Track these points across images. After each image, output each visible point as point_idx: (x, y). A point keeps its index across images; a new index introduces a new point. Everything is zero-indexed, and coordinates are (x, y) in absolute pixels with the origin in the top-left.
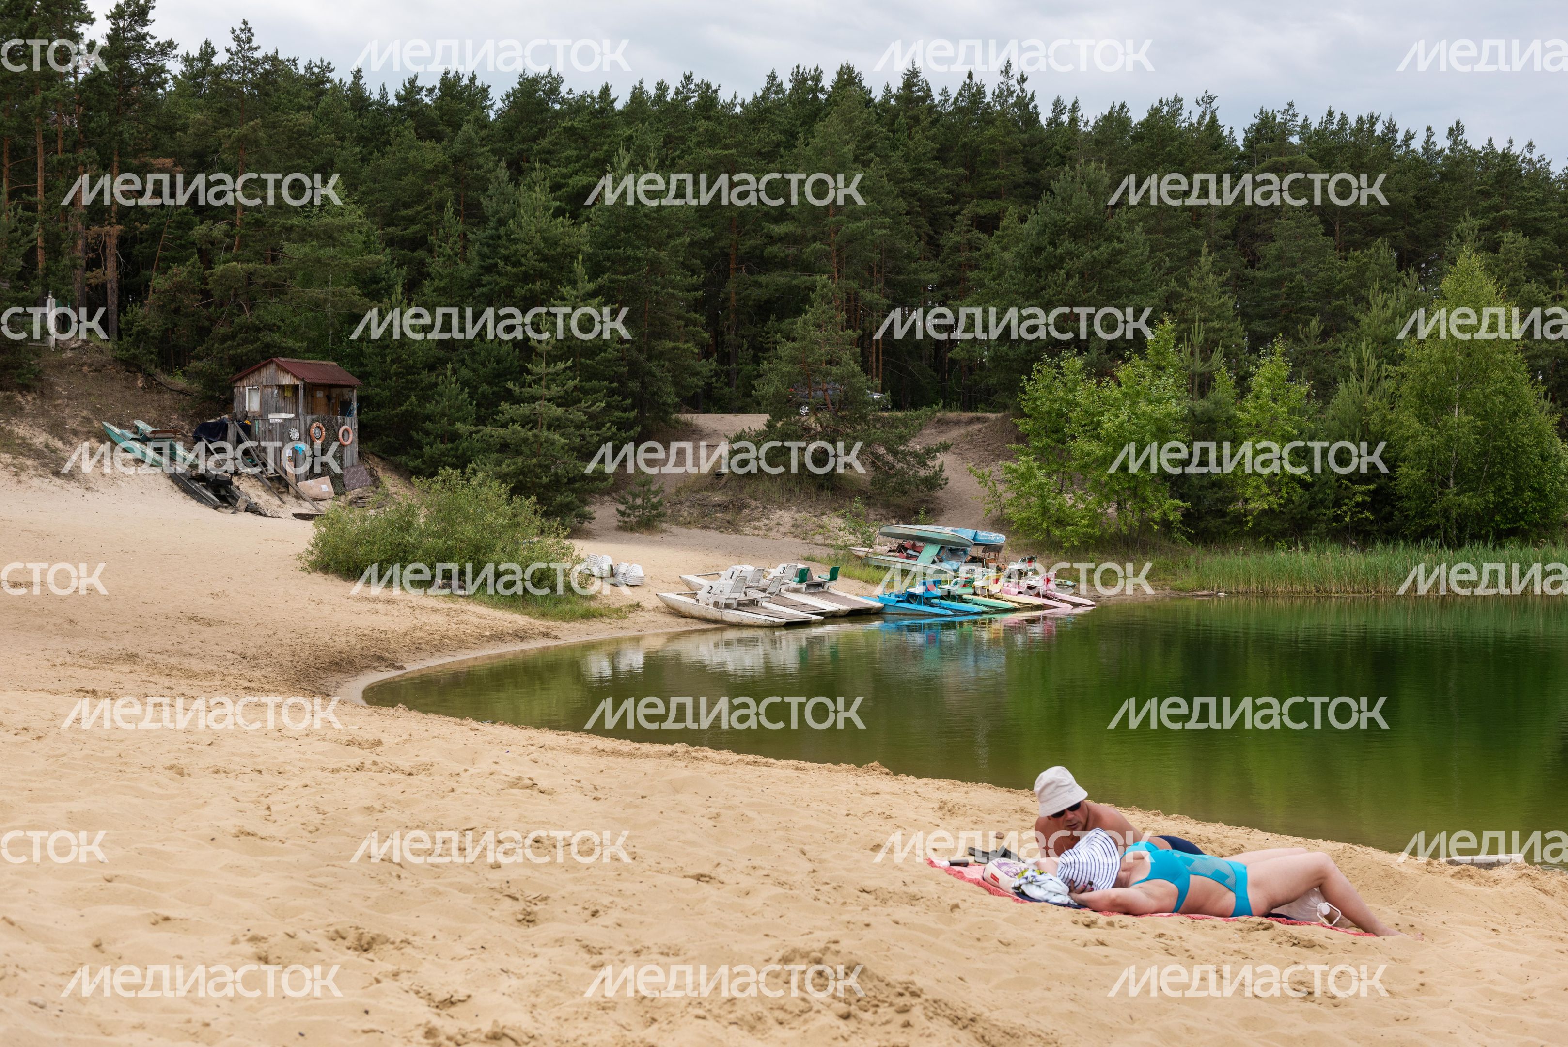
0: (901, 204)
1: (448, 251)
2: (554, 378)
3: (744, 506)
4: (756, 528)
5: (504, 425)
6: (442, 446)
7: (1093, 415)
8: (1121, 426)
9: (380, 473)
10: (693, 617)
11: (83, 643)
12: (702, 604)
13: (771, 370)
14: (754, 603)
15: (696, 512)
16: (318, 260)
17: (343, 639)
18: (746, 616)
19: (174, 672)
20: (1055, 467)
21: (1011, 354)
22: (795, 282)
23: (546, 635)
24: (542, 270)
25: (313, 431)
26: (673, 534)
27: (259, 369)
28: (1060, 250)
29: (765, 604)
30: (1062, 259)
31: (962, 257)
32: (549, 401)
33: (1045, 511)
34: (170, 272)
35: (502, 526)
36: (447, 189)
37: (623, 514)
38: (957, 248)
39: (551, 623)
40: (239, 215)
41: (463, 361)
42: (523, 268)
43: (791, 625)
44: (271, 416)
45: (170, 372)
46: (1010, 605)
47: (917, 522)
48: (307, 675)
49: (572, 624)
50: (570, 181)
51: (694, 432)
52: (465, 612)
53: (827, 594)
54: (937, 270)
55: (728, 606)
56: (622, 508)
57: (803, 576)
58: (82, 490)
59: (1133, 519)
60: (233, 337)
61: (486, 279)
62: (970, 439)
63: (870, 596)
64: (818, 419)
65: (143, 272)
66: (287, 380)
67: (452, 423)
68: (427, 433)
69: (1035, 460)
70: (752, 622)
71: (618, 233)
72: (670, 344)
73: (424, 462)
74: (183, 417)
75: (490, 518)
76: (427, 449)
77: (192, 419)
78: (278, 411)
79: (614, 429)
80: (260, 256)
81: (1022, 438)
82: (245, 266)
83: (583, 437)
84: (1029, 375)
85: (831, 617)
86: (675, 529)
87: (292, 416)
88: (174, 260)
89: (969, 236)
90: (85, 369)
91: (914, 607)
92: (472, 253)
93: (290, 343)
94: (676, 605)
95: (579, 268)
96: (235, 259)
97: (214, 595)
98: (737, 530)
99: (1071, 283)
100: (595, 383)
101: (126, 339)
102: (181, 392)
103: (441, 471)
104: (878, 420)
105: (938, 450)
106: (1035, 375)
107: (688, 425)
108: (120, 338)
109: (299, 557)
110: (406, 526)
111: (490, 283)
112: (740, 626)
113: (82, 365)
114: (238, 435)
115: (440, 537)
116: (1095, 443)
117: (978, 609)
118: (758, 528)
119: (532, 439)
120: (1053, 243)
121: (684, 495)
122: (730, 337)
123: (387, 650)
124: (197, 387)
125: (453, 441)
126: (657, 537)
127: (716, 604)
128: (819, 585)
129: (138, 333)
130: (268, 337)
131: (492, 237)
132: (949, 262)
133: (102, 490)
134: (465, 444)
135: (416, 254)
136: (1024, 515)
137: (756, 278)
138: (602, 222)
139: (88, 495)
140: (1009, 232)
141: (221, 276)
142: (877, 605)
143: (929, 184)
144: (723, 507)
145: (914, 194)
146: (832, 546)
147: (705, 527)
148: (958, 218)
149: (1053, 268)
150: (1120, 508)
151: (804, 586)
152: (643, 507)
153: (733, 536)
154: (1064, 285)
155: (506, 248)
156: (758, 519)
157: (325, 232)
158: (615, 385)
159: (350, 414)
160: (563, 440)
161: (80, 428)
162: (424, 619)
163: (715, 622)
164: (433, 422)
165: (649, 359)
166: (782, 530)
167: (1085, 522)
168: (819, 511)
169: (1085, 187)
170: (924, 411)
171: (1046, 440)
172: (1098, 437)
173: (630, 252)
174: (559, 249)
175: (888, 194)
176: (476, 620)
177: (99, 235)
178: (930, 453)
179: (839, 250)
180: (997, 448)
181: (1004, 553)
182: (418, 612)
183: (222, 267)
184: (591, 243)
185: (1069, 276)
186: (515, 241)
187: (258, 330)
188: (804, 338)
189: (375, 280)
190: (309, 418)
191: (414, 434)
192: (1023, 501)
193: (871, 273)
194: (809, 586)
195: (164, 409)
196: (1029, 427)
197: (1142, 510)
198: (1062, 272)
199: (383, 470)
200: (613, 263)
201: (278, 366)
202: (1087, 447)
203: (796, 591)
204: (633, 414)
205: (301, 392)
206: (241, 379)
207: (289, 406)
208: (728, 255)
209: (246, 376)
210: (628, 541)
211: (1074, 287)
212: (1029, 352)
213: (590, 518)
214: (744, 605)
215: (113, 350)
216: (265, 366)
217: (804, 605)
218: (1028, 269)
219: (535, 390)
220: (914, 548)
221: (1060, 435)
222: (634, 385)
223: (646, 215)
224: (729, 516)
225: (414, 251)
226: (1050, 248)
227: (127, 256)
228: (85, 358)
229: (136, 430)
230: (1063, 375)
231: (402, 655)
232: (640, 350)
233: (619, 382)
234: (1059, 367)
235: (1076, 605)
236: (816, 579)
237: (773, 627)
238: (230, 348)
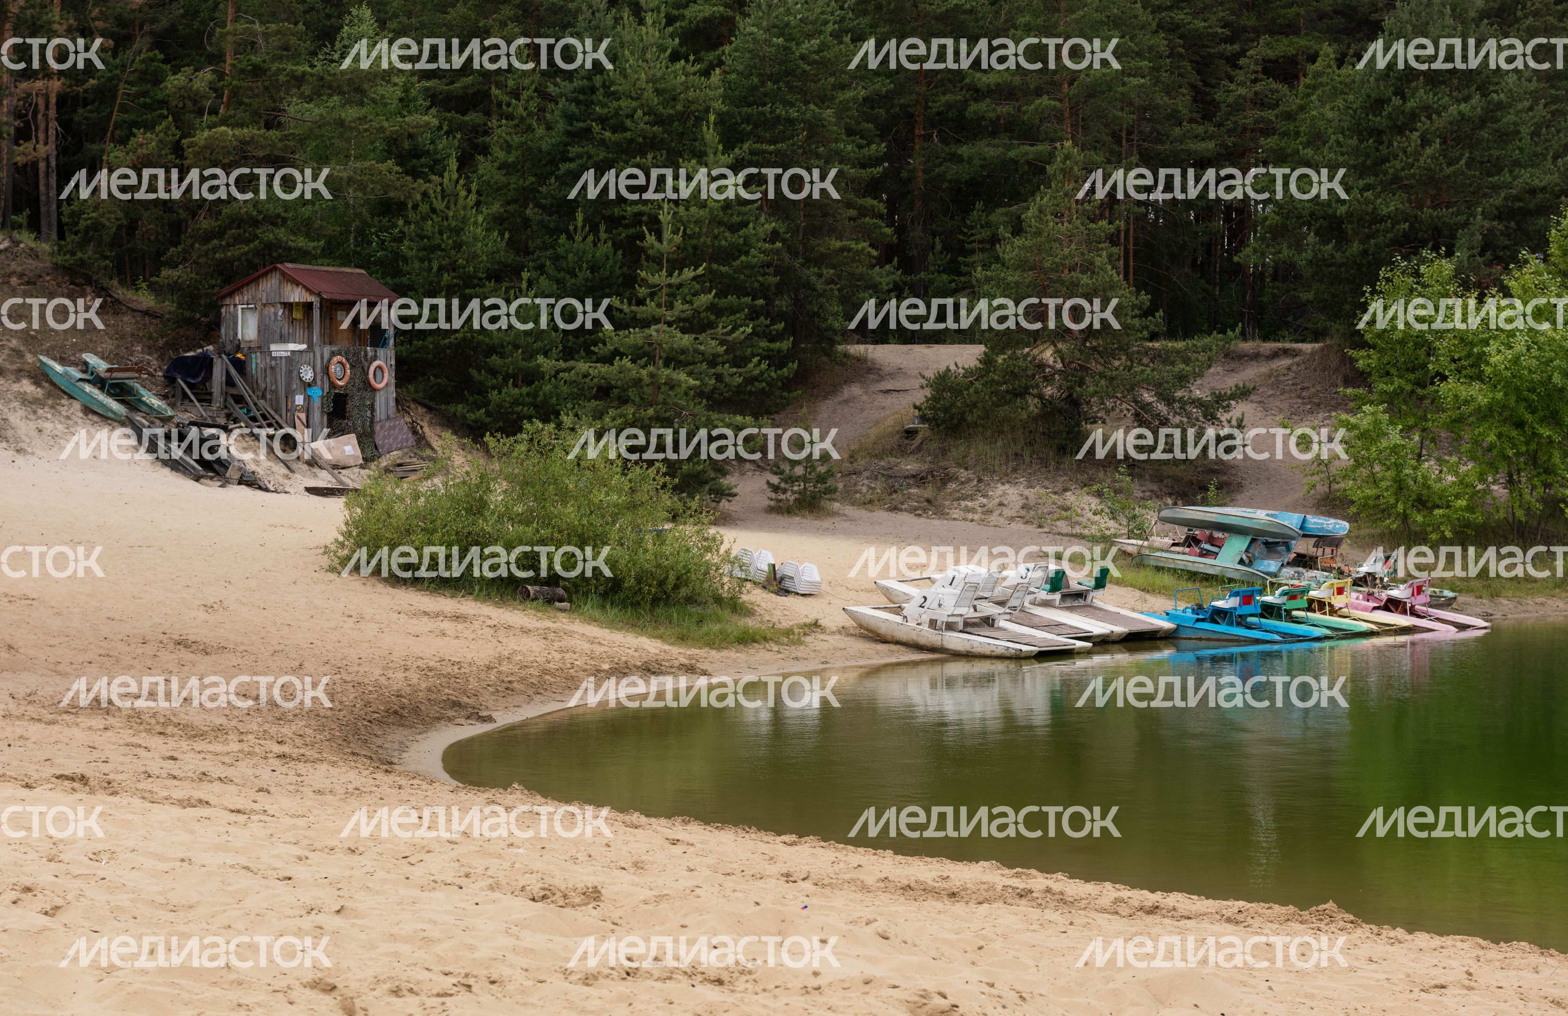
0: (1160, 42)
1: (520, 110)
2: (674, 291)
3: (947, 479)
4: (968, 510)
5: (608, 360)
6: (516, 391)
7: (1472, 344)
8: (1516, 360)
9: (426, 430)
10: (898, 643)
11: (29, 681)
12: (912, 624)
13: (988, 280)
14: (988, 622)
15: (879, 486)
16: (341, 123)
17: (400, 675)
18: (978, 642)
19: (170, 729)
20: (1411, 421)
21: (1338, 255)
22: (1012, 154)
23: (690, 669)
24: (654, 137)
25: (332, 368)
26: (849, 519)
27: (256, 280)
28: (1411, 104)
29: (1002, 623)
30: (1414, 116)
31: (1250, 116)
32: (670, 324)
33: (1400, 486)
34: (133, 141)
35: (616, 506)
36: (511, 25)
37: (775, 489)
38: (1238, 107)
39: (694, 651)
40: (229, 61)
41: (541, 268)
42: (628, 135)
43: (1045, 656)
44: (273, 347)
45: (134, 285)
46: (1364, 627)
47: (1205, 502)
48: (357, 732)
49: (725, 653)
50: (686, 12)
51: (870, 370)
52: (569, 634)
53: (1091, 610)
54: (1211, 138)
55: (950, 627)
56: (775, 480)
57: (1057, 582)
58: (11, 453)
59: (1533, 497)
60: (220, 233)
61: (574, 150)
62: (1274, 380)
63: (1153, 614)
64: (1058, 351)
65: (88, 145)
66: (296, 295)
67: (530, 356)
68: (493, 372)
69: (1385, 412)
70: (987, 651)
71: (763, 83)
72: (838, 244)
73: (488, 414)
74: (150, 349)
75: (599, 496)
76: (494, 395)
77: (162, 353)
78: (283, 339)
79: (764, 366)
80: (255, 117)
81: (1360, 378)
82: (238, 132)
83: (719, 377)
84: (1373, 286)
85: (1103, 643)
86: (849, 510)
87: (304, 347)
88: (137, 125)
89: (1258, 87)
90: (14, 280)
91: (1222, 628)
92: (554, 113)
93: (301, 242)
94: (873, 624)
95: (710, 134)
96: (224, 122)
97: (208, 608)
98: (940, 513)
99: (1429, 151)
100: (732, 299)
101: (70, 238)
102: (146, 313)
103: (527, 425)
104: (1146, 352)
105: (1233, 397)
106: (1381, 286)
107: (861, 360)
108: (61, 236)
109: (326, 551)
110: (478, 508)
111: (579, 156)
112: (969, 656)
113: (10, 275)
114: (228, 375)
115: (528, 523)
116: (1477, 385)
117: (1318, 632)
118: (973, 510)
119: (647, 380)
120: (1400, 93)
121: (861, 463)
122: (916, 234)
123: (465, 692)
124: (169, 306)
125: (529, 383)
126: (827, 523)
127: (933, 623)
128: (1080, 595)
129: (87, 229)
130: (269, 234)
131: (582, 91)
132: (1229, 125)
133: (39, 452)
134: (548, 388)
135: (467, 118)
136: (1368, 492)
137: (953, 148)
138: (740, 68)
139: (20, 460)
140: (1324, 79)
141: (205, 147)
142: (1167, 625)
143: (1195, 14)
144: (919, 479)
145: (1174, 28)
146: (1082, 537)
147: (895, 509)
148: (1242, 61)
149: (1400, 130)
150: (1511, 483)
151: (1057, 596)
152: (805, 479)
153: (936, 522)
154: (1417, 154)
155: (603, 105)
156: (971, 497)
157: (350, 82)
158: (761, 302)
159: (384, 344)
160: (692, 382)
161: (8, 366)
162: (512, 644)
163: (932, 649)
164: (502, 356)
165: (808, 262)
166: (1007, 512)
167: (1462, 503)
168: (1059, 486)
169: (1448, 10)
170: (1213, 340)
171: (1397, 382)
172: (1479, 377)
173: (780, 111)
174: (679, 107)
175: (1143, 27)
176: (586, 646)
177: (29, 95)
178: (1221, 400)
179: (1074, 110)
180: (1315, 395)
181: (1344, 548)
182: (502, 633)
183: (206, 133)
184: (725, 98)
185: (1425, 142)
186: (616, 95)
187: (256, 223)
188: (1039, 233)
189: (416, 153)
190: (327, 350)
191: (474, 372)
192: (1364, 472)
193: (1118, 142)
194: (1064, 597)
195: (122, 337)
196: (1374, 363)
197: (1547, 485)
198: (1416, 134)
199: (431, 424)
200: (756, 126)
201: (283, 274)
202: (1464, 391)
203: (1046, 604)
204: (785, 345)
205: (316, 313)
206: (231, 294)
207: (299, 333)
208: (912, 116)
209: (239, 289)
210: (785, 529)
211: (1433, 157)
212: (1365, 252)
213: (726, 494)
214: (974, 625)
215: (52, 254)
216: (265, 275)
217: (1059, 625)
218: (1361, 131)
219: (650, 308)
220: (1211, 540)
221: (1419, 374)
222: (783, 303)
223: (803, 57)
224: (928, 492)
225: (464, 114)
226: (1397, 101)
227: (65, 124)
228: (13, 266)
229: (85, 367)
230: (1424, 286)
231: (487, 699)
232: (794, 253)
233: (765, 298)
234: (1417, 274)
235: (1462, 627)
236: (1074, 586)
237: (1018, 658)
238: (215, 250)
